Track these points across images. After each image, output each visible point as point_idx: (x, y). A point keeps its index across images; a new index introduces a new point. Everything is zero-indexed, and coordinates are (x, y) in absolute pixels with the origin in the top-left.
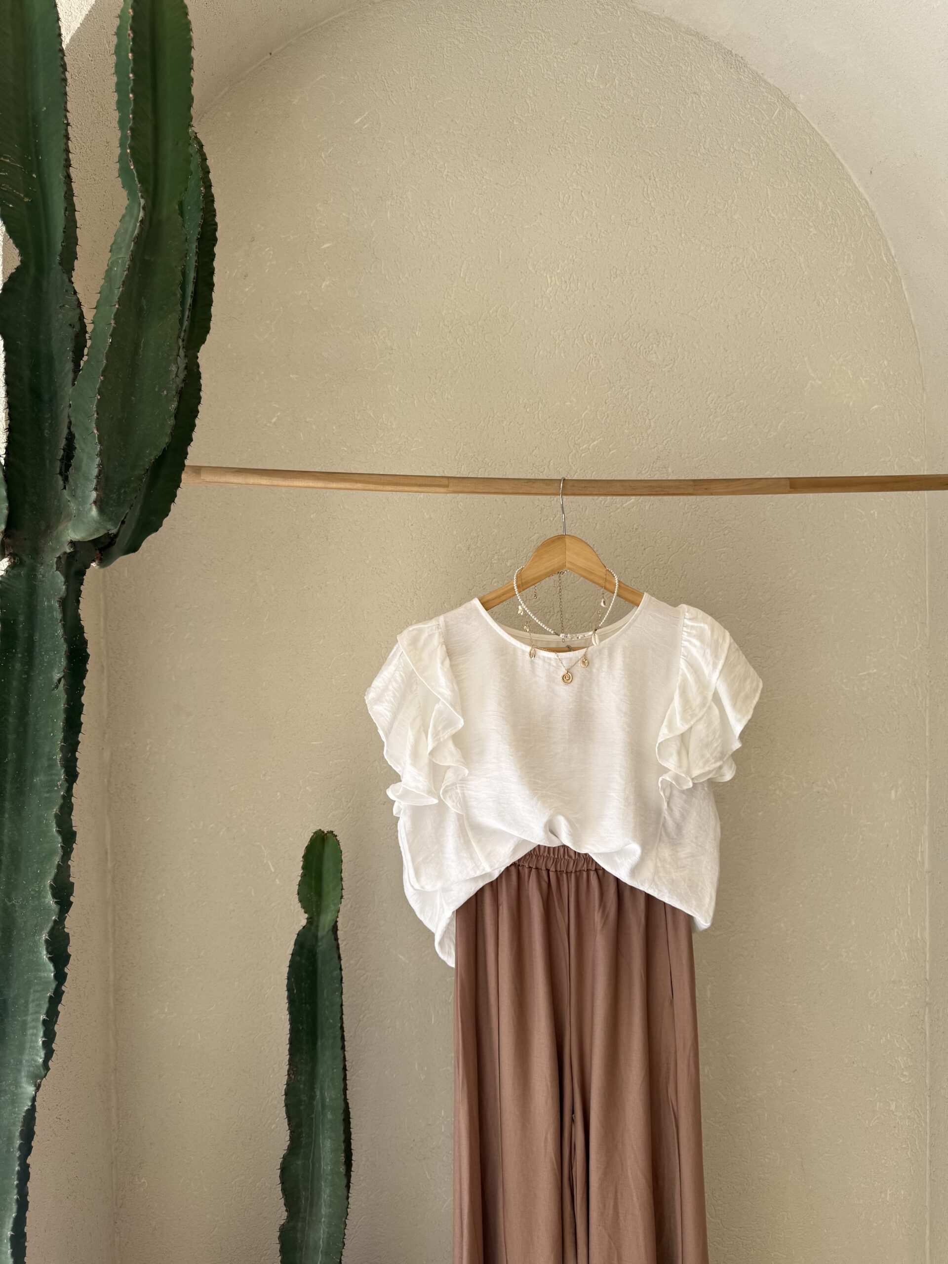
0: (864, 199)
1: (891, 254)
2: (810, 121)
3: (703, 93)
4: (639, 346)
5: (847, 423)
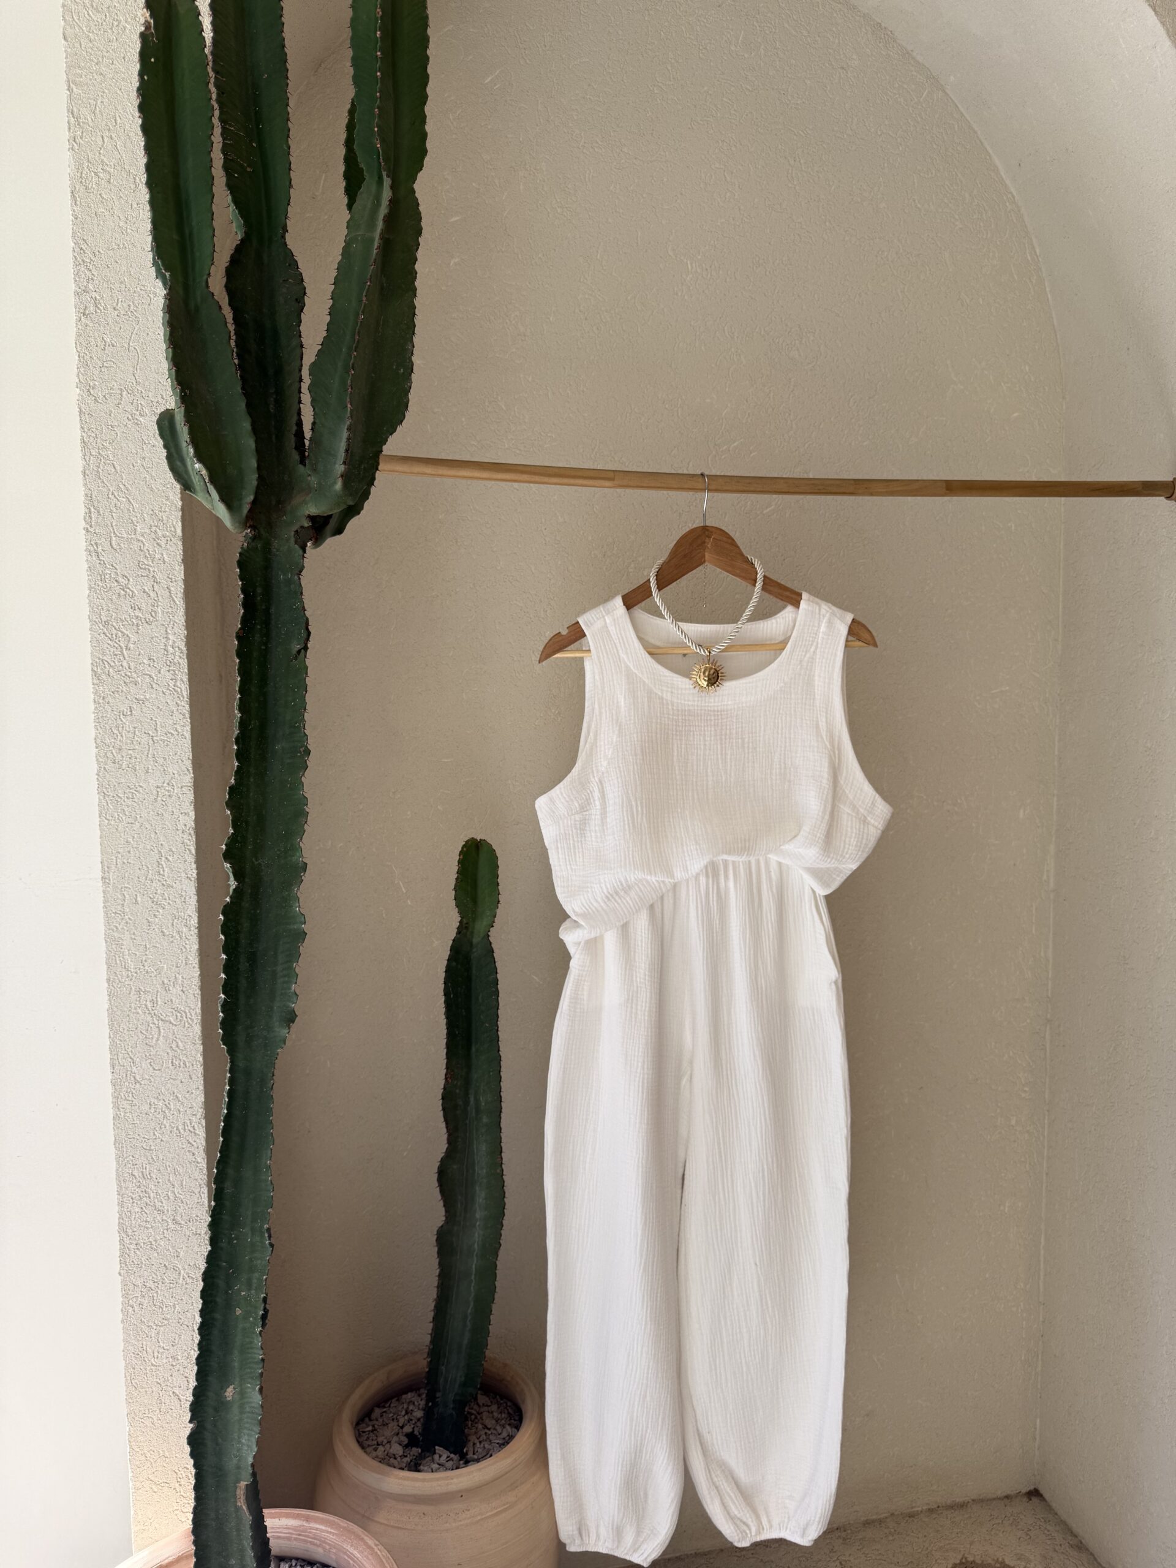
0: (1011, 193)
2: (959, 106)
3: (851, 69)
4: (781, 342)
5: (988, 431)
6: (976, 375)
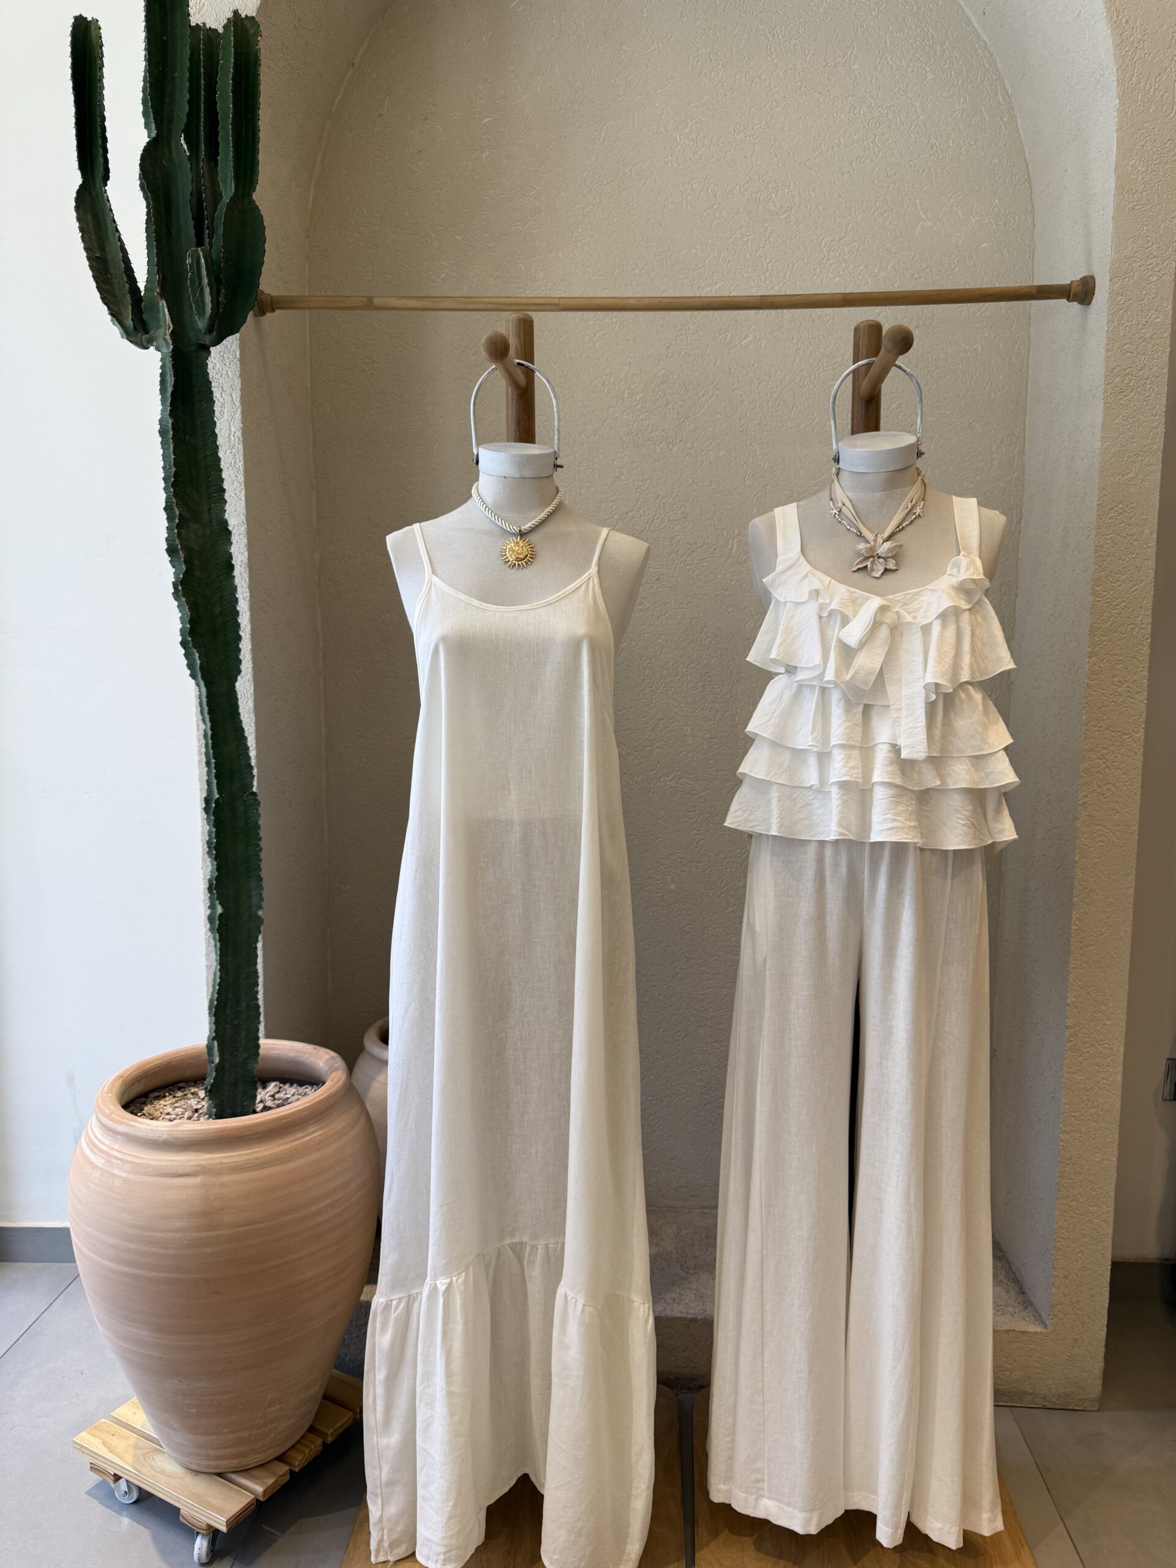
0: (982, 40)
1: (1007, 93)
4: (758, 196)
5: (956, 262)
6: (945, 211)
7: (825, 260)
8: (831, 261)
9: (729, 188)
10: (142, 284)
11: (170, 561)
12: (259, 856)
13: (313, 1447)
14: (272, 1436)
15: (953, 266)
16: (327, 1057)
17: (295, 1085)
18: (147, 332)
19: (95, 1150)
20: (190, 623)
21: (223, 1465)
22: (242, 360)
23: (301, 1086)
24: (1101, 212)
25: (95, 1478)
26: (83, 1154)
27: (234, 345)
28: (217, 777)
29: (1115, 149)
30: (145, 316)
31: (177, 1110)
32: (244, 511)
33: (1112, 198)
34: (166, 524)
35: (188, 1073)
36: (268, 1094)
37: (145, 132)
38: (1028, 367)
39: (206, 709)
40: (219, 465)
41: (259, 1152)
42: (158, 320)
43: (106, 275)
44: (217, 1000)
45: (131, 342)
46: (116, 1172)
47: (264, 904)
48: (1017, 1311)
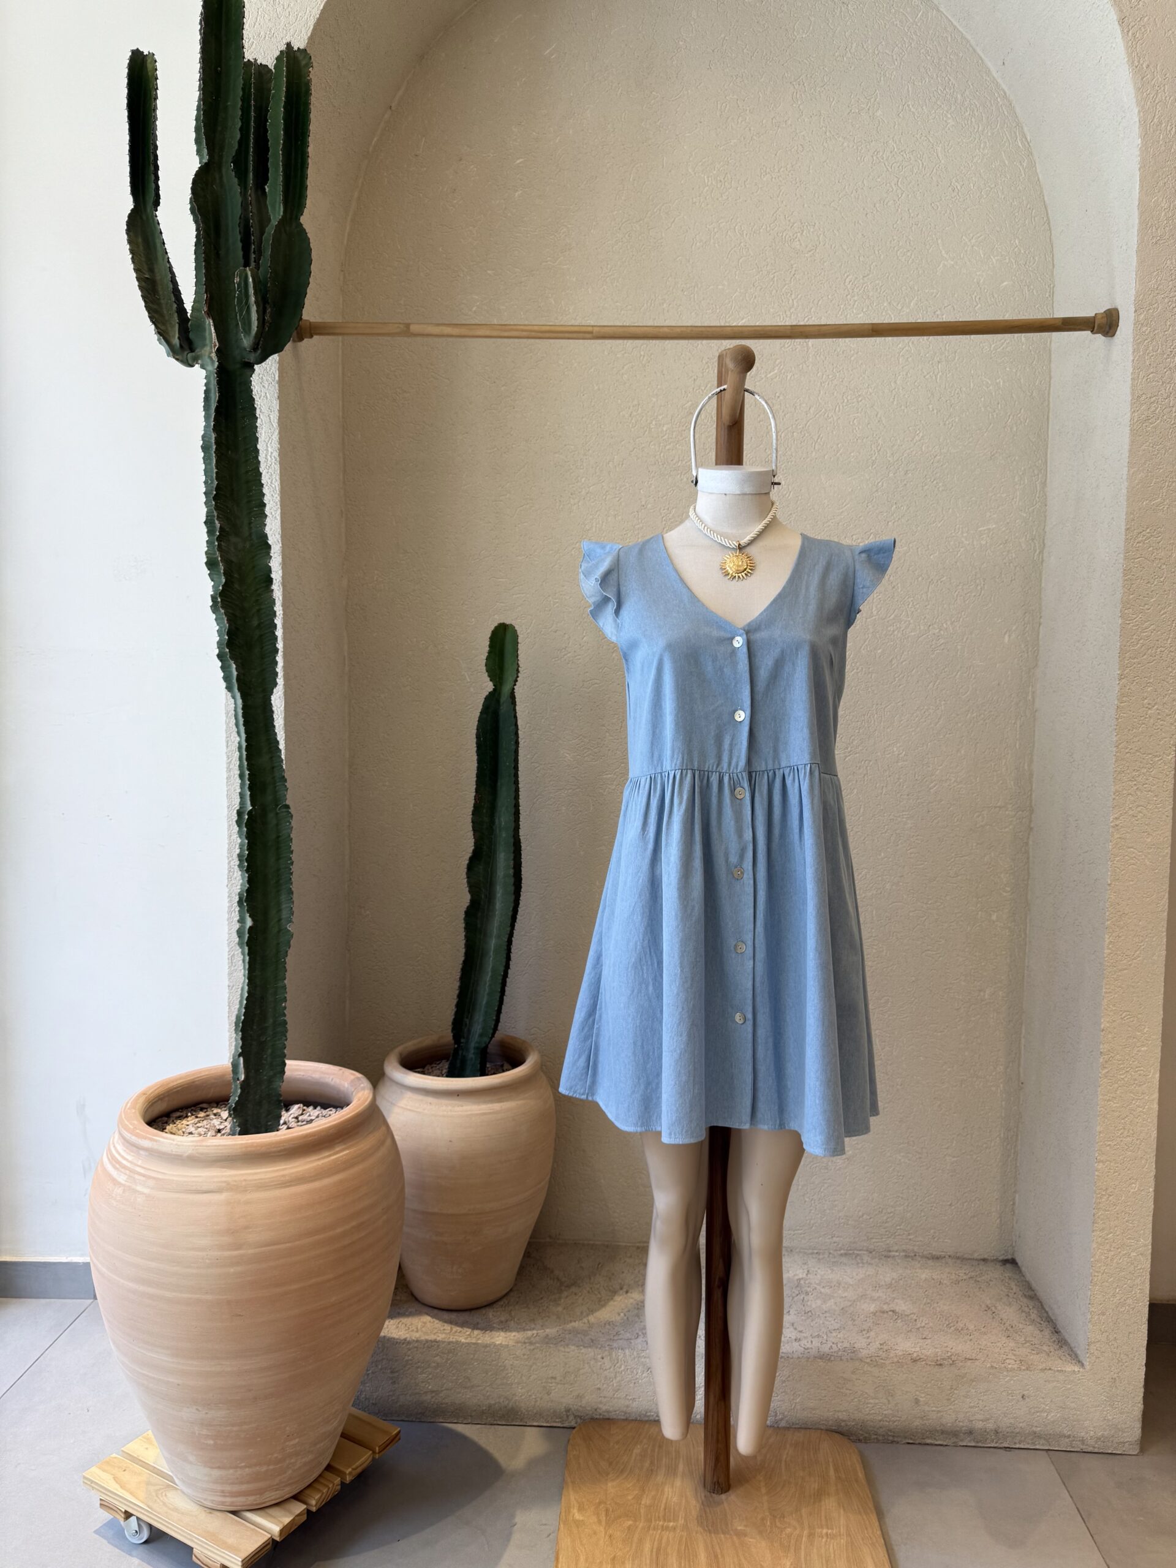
0: (1003, 90)
1: (1026, 139)
4: (784, 234)
5: (977, 300)
6: (966, 251)
7: (849, 297)
8: (856, 298)
9: (756, 226)
10: (188, 306)
11: (209, 575)
12: (291, 869)
13: (331, 1486)
14: (290, 1472)
15: (975, 304)
16: (352, 1077)
17: (319, 1108)
18: (192, 350)
19: (118, 1166)
20: (227, 635)
21: (239, 1502)
22: (281, 382)
23: (325, 1109)
24: (1124, 247)
25: (105, 1516)
26: (105, 1170)
27: (273, 368)
28: (250, 788)
29: (1138, 187)
30: (191, 336)
31: (199, 1129)
32: (279, 530)
33: (1136, 233)
34: (206, 538)
35: (212, 1093)
36: (292, 1116)
37: (197, 159)
38: (1049, 401)
39: (241, 720)
40: (260, 480)
41: (285, 1169)
42: (204, 339)
43: (155, 295)
44: (244, 1015)
45: (177, 359)
46: (139, 1188)
47: (294, 918)
48: (1052, 1350)
